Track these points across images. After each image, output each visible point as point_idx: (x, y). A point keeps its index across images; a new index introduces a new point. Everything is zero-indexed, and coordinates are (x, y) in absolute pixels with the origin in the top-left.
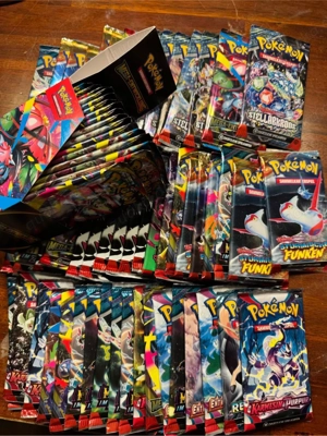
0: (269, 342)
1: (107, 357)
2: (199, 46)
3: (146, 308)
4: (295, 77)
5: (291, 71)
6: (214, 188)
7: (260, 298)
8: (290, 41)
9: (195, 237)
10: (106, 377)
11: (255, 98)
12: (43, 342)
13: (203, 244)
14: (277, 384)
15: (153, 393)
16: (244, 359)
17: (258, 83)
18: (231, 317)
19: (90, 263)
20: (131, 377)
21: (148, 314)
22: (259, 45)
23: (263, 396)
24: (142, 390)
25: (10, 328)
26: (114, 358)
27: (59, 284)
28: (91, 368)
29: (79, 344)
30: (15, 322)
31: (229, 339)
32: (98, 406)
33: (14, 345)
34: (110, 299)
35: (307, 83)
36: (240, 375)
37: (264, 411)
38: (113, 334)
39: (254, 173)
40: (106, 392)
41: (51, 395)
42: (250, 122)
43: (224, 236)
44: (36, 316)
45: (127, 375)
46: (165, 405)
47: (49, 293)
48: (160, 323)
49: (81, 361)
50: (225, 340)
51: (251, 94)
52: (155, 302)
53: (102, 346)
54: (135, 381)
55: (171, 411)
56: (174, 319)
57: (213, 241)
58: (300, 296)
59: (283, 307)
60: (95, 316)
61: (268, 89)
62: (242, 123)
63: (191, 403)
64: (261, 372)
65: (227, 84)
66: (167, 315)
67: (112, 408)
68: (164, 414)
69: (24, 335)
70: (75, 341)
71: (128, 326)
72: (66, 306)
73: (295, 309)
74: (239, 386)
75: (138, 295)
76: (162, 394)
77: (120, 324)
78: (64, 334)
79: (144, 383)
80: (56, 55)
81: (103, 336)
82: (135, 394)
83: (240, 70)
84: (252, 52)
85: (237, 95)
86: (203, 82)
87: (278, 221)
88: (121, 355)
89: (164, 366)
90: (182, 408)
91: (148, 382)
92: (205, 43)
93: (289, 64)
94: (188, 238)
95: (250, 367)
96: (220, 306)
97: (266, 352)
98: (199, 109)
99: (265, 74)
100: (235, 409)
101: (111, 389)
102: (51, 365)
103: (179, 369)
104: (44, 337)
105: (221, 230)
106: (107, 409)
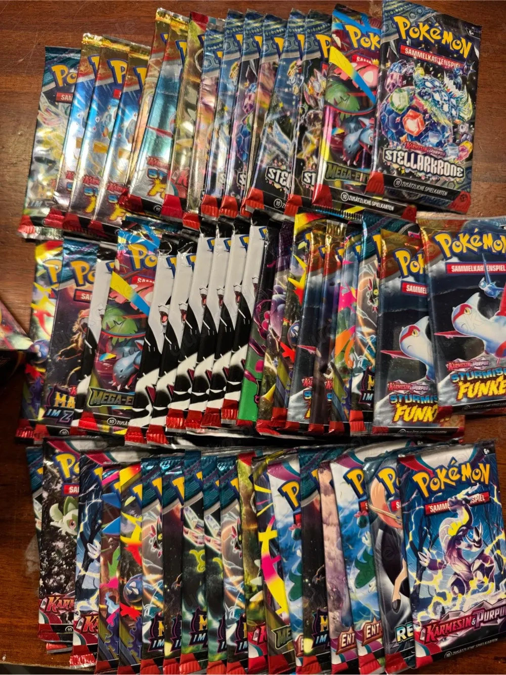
0: (448, 528)
1: (200, 568)
2: (301, 38)
3: (257, 488)
4: (459, 87)
5: (452, 75)
6: (350, 284)
7: (431, 460)
8: (448, 22)
9: (318, 365)
10: (201, 598)
11: (396, 126)
12: (95, 549)
13: (331, 376)
14: (462, 592)
15: (278, 618)
16: (412, 559)
17: (399, 100)
18: (389, 495)
19: (161, 421)
20: (242, 597)
21: (262, 498)
22: (399, 32)
23: (443, 612)
24: (260, 615)
25: (39, 526)
26: (212, 569)
27: (114, 455)
28: (176, 586)
29: (153, 550)
30: (47, 518)
31: (387, 529)
32: (192, 643)
33: (49, 555)
34: (199, 475)
35: (479, 95)
36: (406, 583)
37: (445, 636)
38: (207, 531)
39: (414, 256)
40: (202, 621)
41: (116, 632)
42: (388, 168)
43: (366, 363)
44: (81, 509)
45: (235, 594)
46: (297, 636)
47: (98, 472)
48: (282, 511)
49: (158, 576)
50: (380, 532)
51: (388, 118)
52: (272, 478)
53: (192, 552)
54: (247, 603)
55: (307, 645)
56: (305, 503)
57: (347, 371)
58: (492, 451)
59: (467, 472)
60: (177, 505)
61: (415, 109)
62: (374, 170)
63: (338, 631)
64: (439, 576)
65: (349, 104)
66: (293, 498)
67: (213, 645)
68: (297, 648)
69: (63, 539)
70: (147, 546)
71: (231, 519)
72: (128, 491)
73: (485, 472)
74: (405, 600)
75: (244, 468)
76: (292, 619)
77: (217, 516)
78: (129, 535)
79: (261, 603)
80: (75, 64)
81: (192, 535)
82: (249, 623)
83: (370, 78)
84: (387, 45)
85: (367, 122)
86: (312, 103)
87: (449, 336)
88: (224, 563)
89: (293, 578)
90: (323, 638)
91: (269, 602)
92: (312, 33)
93: (449, 64)
94: (307, 367)
95: (420, 570)
96: (371, 480)
97: (444, 544)
98: (307, 150)
99: (409, 83)
100: (400, 635)
101: (210, 617)
102: (111, 584)
103: (316, 580)
104: (96, 542)
105: (361, 353)
106: (206, 646)
